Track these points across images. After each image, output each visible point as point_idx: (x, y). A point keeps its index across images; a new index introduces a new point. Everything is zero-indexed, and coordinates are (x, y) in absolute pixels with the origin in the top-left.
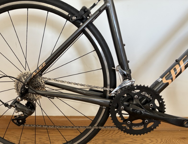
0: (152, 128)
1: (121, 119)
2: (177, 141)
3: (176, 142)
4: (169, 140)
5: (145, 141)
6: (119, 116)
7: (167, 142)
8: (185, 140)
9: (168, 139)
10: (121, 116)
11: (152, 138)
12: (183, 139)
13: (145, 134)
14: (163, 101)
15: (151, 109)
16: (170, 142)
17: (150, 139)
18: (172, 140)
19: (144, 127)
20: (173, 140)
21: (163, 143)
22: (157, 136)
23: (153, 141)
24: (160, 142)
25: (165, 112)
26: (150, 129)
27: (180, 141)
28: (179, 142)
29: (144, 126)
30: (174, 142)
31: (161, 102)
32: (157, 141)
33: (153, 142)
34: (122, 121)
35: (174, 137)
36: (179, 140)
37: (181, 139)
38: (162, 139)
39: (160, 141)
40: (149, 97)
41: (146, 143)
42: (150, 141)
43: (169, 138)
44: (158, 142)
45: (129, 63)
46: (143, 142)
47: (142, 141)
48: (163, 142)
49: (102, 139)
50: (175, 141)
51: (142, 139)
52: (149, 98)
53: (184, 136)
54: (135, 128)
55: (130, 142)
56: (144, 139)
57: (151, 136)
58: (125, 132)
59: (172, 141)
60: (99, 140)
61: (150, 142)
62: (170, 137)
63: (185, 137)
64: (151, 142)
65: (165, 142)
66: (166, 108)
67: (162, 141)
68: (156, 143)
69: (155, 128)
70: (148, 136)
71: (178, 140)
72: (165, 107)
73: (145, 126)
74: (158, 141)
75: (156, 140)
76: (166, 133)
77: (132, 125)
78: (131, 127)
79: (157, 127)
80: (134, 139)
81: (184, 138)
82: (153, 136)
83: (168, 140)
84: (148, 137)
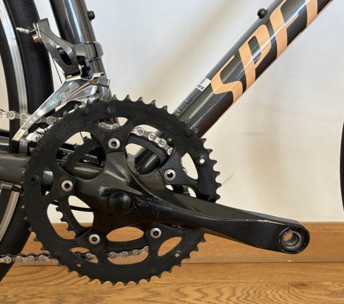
0: (177, 255)
1: (69, 226)
2: (280, 292)
3: (277, 296)
4: (254, 292)
5: (185, 296)
6: (60, 215)
7: (249, 299)
8: (303, 290)
9: (252, 288)
10: (68, 217)
11: (206, 285)
12: (298, 288)
13: (154, 278)
14: (212, 156)
15: (170, 187)
16: (259, 297)
17: (199, 291)
18: (264, 290)
19: (148, 254)
20: (268, 292)
21: (236, 301)
22: (221, 281)
23: (206, 295)
24: (228, 299)
25: (218, 197)
26: (170, 262)
27: (288, 294)
28: (284, 296)
29: (149, 251)
30: (270, 297)
31: (202, 161)
32: (218, 295)
33: (207, 299)
34: (71, 235)
35: (270, 283)
36: (286, 292)
37: (291, 288)
38: (234, 289)
39: (227, 292)
40: (160, 145)
41: (185, 302)
42: (199, 295)
43: (257, 284)
44: (220, 299)
45: (93, 22)
46: (177, 299)
47: (175, 295)
48: (238, 299)
49: (55, 295)
50: (274, 293)
51: (177, 291)
52: (163, 149)
53: (300, 280)
54: (118, 259)
55: (139, 299)
56: (182, 290)
57: (206, 281)
58: (82, 273)
59: (263, 294)
60: (43, 298)
61: (197, 300)
62: (259, 282)
63: (305, 281)
64: (203, 298)
65: (244, 297)
66: (219, 185)
67: (234, 295)
68: (216, 301)
69: (187, 256)
70: (195, 281)
71: (282, 290)
72: (218, 180)
73: (153, 252)
74: (222, 294)
75: (218, 290)
76: (249, 270)
77: (108, 247)
78: (103, 257)
79: (192, 254)
80: (154, 289)
81: (301, 285)
82: (209, 281)
83: (251, 292)
84: (193, 283)
